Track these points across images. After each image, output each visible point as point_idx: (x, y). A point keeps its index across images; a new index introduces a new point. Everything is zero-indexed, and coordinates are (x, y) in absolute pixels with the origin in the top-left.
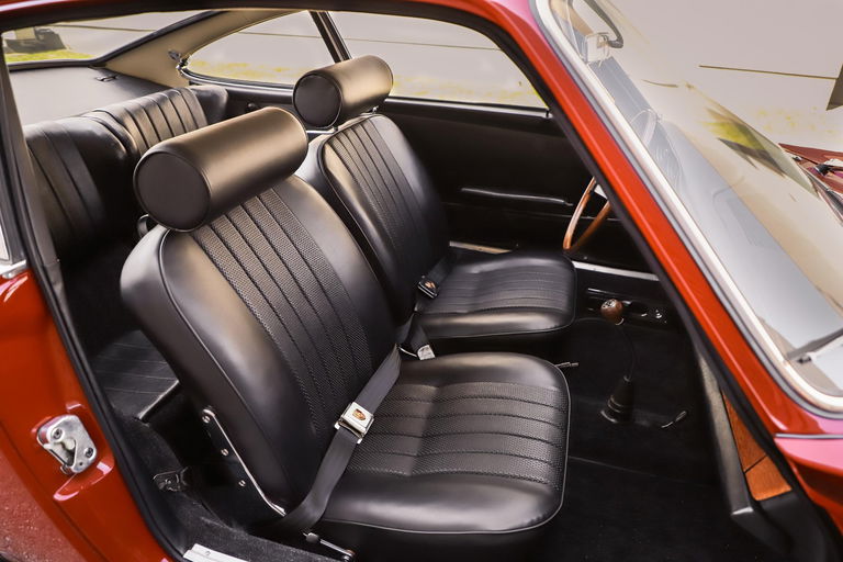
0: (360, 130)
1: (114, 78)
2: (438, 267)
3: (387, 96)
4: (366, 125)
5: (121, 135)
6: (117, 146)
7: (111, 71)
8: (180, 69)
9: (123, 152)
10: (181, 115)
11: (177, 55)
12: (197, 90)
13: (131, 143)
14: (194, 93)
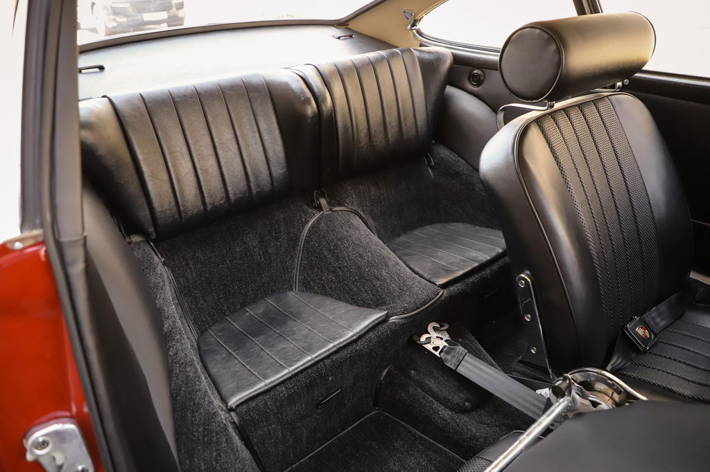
0: (591, 111)
1: (351, 36)
2: (663, 307)
3: (638, 67)
4: (601, 106)
5: (316, 90)
6: (307, 101)
7: (349, 29)
8: (411, 29)
9: (312, 108)
10: (395, 75)
11: (411, 15)
12: (421, 51)
13: (325, 99)
14: (416, 53)
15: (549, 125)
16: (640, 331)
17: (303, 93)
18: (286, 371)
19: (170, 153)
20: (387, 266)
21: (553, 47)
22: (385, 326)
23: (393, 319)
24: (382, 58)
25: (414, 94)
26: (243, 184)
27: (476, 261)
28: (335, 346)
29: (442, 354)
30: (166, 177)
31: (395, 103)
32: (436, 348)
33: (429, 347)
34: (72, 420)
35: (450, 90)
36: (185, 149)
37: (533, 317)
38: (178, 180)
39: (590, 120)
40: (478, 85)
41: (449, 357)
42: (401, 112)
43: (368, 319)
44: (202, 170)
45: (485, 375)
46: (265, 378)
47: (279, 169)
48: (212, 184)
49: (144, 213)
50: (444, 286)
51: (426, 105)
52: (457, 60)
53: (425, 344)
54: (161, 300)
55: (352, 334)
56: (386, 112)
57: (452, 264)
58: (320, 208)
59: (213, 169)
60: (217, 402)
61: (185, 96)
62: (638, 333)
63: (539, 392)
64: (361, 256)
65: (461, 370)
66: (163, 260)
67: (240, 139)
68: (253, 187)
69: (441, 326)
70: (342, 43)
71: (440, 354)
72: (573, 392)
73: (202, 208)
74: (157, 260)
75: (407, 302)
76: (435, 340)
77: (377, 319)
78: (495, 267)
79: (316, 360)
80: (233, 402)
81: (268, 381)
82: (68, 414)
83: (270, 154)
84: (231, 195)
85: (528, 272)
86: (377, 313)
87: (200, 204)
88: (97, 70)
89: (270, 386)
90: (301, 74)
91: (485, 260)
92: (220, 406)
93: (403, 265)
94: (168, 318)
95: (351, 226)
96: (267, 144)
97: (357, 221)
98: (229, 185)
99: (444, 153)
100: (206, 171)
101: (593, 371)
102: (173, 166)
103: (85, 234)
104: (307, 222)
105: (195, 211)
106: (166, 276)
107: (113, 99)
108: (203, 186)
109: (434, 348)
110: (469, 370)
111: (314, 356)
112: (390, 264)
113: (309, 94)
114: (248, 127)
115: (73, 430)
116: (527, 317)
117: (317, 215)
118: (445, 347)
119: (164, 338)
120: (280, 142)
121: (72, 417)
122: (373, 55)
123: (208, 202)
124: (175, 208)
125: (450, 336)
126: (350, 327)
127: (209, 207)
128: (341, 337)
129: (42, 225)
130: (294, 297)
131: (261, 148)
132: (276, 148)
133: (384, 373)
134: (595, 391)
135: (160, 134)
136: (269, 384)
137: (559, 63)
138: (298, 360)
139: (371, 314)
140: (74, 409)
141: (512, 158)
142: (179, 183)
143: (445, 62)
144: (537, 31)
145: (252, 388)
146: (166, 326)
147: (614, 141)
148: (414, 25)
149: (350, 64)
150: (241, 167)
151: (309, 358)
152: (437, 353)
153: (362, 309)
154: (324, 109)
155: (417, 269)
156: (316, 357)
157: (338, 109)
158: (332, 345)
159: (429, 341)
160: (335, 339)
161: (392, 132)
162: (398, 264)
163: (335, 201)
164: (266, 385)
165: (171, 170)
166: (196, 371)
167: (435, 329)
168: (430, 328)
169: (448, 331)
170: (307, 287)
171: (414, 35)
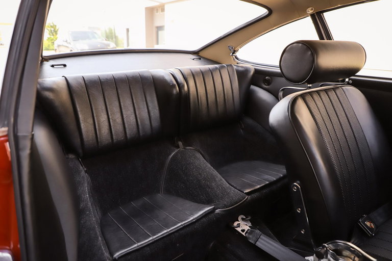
0: (332, 94)
1: (200, 59)
4: (338, 91)
5: (179, 81)
6: (174, 86)
7: (199, 56)
8: (232, 55)
9: (176, 89)
10: (223, 77)
11: (232, 48)
12: (237, 66)
13: (184, 86)
14: (235, 67)
15: (309, 98)
16: (368, 224)
17: (171, 81)
18: (151, 238)
19: (95, 109)
20: (215, 181)
21: (310, 53)
22: (212, 215)
23: (217, 211)
24: (216, 68)
25: (233, 88)
26: (135, 130)
27: (268, 181)
28: (181, 225)
29: (247, 234)
30: (91, 122)
31: (222, 92)
32: (243, 231)
33: (239, 229)
34: (10, 251)
35: (253, 87)
36: (104, 108)
37: (302, 210)
38: (99, 124)
39: (331, 98)
40: (268, 85)
41: (251, 236)
42: (226, 97)
43: (203, 210)
44: (112, 120)
45: (273, 248)
46: (138, 242)
47: (156, 123)
48: (117, 127)
49: (77, 141)
50: (248, 194)
51: (240, 94)
52: (257, 72)
53: (236, 227)
54: (81, 191)
55: (192, 218)
56: (218, 96)
57: (253, 182)
58: (178, 147)
59: (119, 120)
60: (107, 254)
61: (107, 79)
62: (367, 225)
63: (307, 258)
64: (200, 174)
65: (258, 244)
66: (85, 169)
67: (135, 104)
68: (141, 132)
69: (246, 218)
70: (195, 61)
71: (245, 234)
72: (329, 256)
73: (111, 141)
74: (82, 169)
75: (226, 201)
76: (243, 226)
77: (208, 210)
78: (279, 185)
79: (170, 232)
80: (117, 255)
81: (139, 244)
82: (8, 248)
83: (152, 114)
84: (128, 136)
85: (298, 182)
86: (208, 207)
87: (110, 138)
88: (62, 66)
89: (140, 247)
90: (171, 72)
91: (272, 180)
92: (108, 257)
93: (225, 181)
94: (83, 201)
95: (195, 157)
96: (150, 108)
97: (199, 156)
98: (127, 130)
99: (249, 121)
100: (115, 121)
101: (341, 243)
102: (96, 116)
103: (33, 133)
104: (170, 154)
105: (107, 142)
106: (86, 178)
107: (67, 78)
108: (112, 129)
109: (242, 230)
110: (263, 244)
111: (169, 230)
112: (217, 179)
113: (175, 83)
114: (140, 98)
115: (8, 257)
116: (299, 210)
117: (176, 151)
118: (248, 230)
119: (79, 212)
120: (157, 108)
121: (10, 250)
122: (211, 66)
123: (114, 138)
124: (95, 140)
125: (252, 224)
126: (192, 214)
127: (115, 141)
128: (186, 220)
129: (8, 126)
130: (160, 197)
131: (147, 110)
132: (155, 112)
133: (211, 245)
134: (343, 256)
135: (91, 98)
136: (140, 245)
137: (313, 61)
138: (159, 232)
139: (204, 208)
140: (12, 246)
141: (287, 114)
142: (99, 126)
143: (250, 72)
144: (300, 45)
145: (129, 247)
146: (81, 206)
147: (346, 111)
148: (233, 53)
149: (199, 70)
150: (135, 120)
151: (166, 231)
152: (244, 234)
153: (199, 205)
154: (183, 91)
155: (233, 184)
156: (170, 231)
157: (191, 92)
158: (180, 224)
159: (239, 226)
160: (182, 221)
161: (221, 108)
162: (222, 180)
163: (187, 144)
164: (138, 246)
165: (95, 118)
166: (96, 234)
167: (243, 219)
168: (240, 218)
169: (250, 221)
170: (168, 192)
171: (234, 59)
